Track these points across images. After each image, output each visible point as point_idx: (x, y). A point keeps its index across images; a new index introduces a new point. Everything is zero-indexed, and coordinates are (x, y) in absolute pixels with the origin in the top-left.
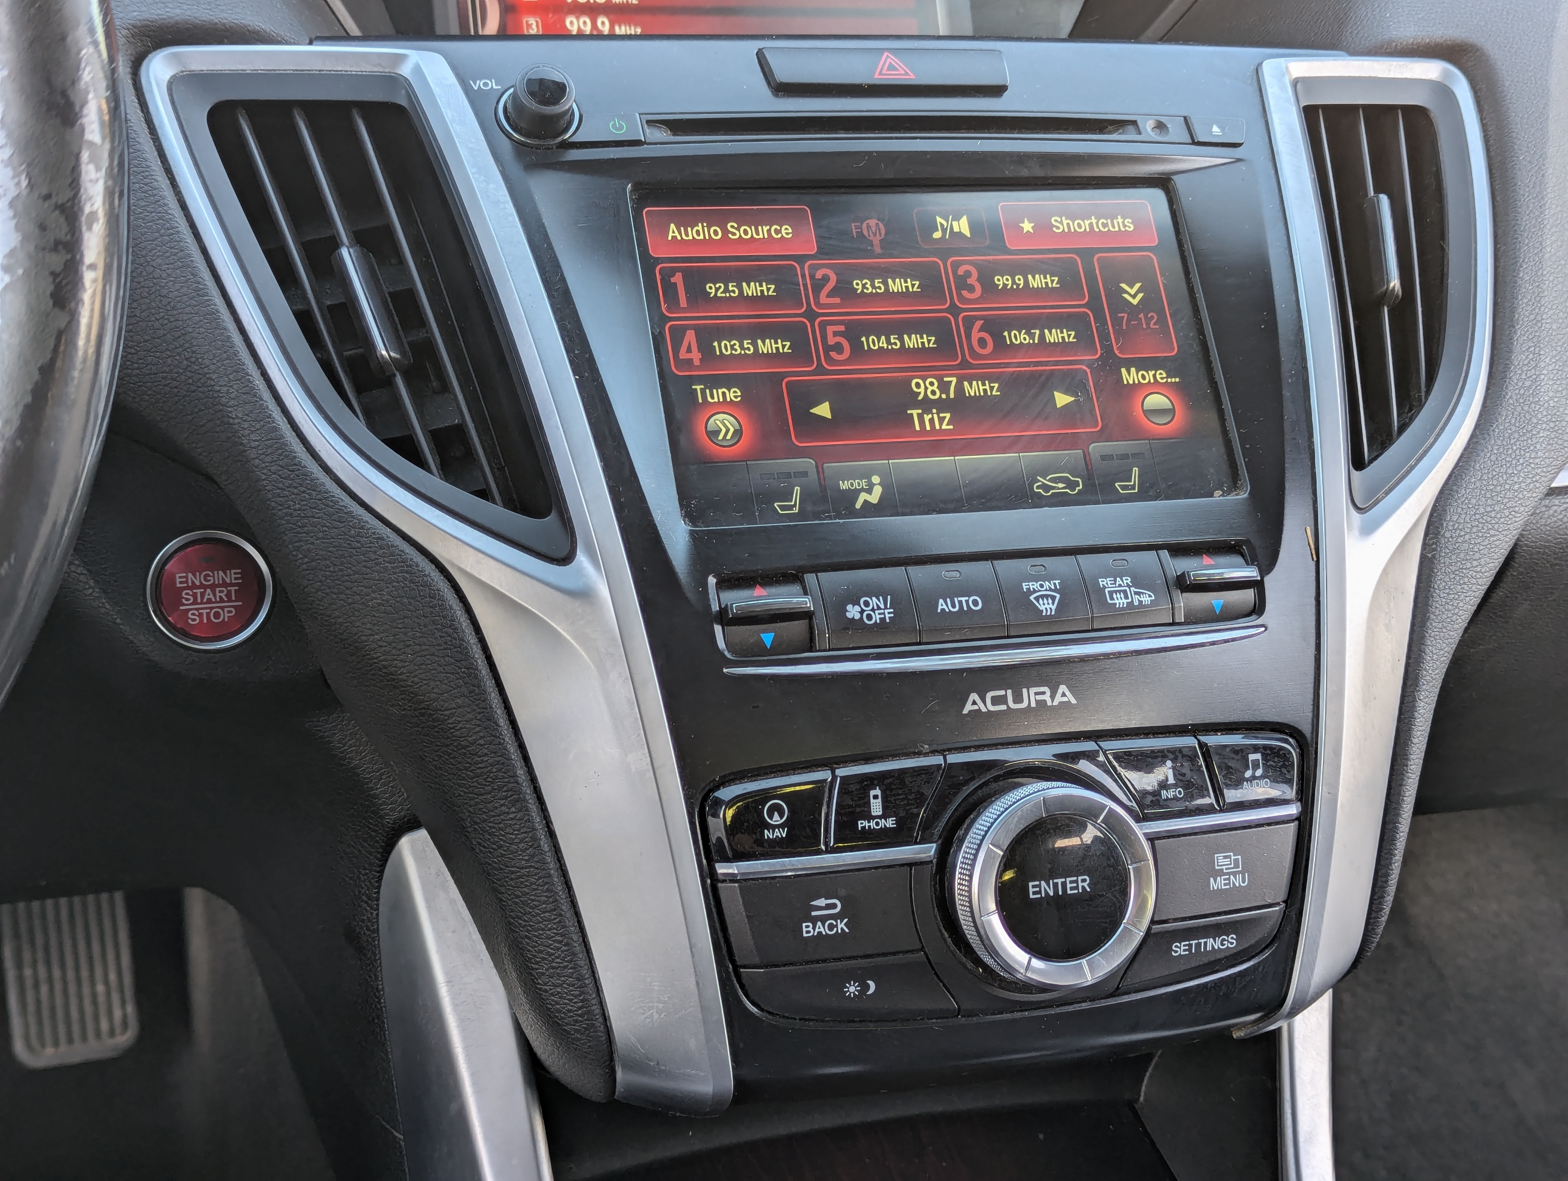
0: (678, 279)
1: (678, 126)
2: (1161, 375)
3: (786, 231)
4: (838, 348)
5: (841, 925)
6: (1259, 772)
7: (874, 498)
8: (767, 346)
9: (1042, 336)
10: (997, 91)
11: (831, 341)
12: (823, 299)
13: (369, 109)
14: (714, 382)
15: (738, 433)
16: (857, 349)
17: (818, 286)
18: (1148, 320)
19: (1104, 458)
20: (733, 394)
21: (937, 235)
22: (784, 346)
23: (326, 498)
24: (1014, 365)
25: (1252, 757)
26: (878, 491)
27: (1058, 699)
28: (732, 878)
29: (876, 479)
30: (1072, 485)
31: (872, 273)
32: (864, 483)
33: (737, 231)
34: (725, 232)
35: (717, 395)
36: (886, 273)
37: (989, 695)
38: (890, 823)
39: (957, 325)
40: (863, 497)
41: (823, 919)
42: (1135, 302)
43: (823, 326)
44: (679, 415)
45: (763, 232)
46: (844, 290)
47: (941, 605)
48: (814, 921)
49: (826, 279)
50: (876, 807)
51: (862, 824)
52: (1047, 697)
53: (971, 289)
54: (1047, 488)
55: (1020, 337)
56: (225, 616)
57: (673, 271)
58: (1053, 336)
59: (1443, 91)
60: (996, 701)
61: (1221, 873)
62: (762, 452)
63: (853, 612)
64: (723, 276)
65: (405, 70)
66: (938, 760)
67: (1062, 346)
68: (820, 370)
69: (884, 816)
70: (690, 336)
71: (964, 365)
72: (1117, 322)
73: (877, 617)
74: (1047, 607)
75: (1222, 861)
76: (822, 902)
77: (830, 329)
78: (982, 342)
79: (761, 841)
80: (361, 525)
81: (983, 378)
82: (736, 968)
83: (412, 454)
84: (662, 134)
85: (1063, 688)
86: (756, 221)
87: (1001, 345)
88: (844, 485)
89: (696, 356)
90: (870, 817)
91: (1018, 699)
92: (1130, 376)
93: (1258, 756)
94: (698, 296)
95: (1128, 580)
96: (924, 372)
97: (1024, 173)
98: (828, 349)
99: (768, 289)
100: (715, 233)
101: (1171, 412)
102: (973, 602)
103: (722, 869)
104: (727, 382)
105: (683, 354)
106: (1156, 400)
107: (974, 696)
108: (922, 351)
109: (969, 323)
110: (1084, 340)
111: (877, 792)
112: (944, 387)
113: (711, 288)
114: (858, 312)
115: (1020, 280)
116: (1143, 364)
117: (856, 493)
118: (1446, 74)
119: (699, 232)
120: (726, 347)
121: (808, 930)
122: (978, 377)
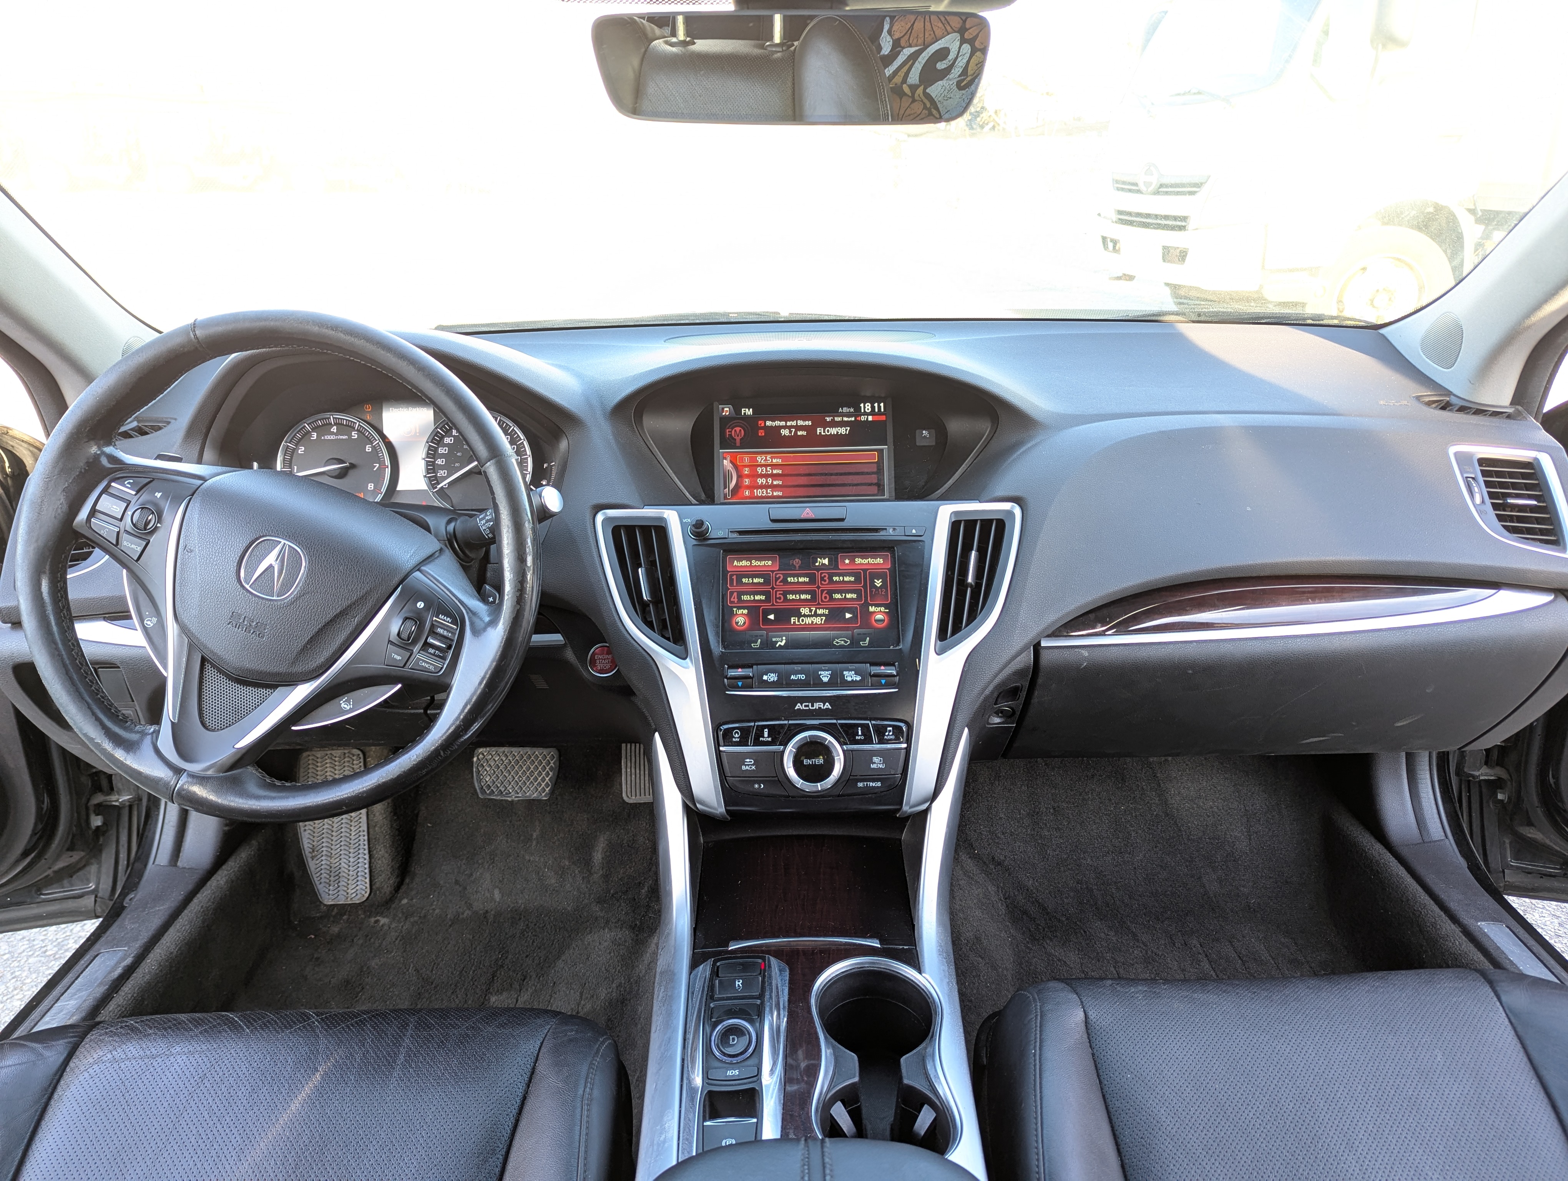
0: (734, 577)
1: (741, 533)
2: (883, 609)
3: (770, 563)
4: (780, 598)
5: (753, 767)
6: (891, 734)
7: (782, 644)
8: (757, 598)
9: (845, 596)
10: (842, 520)
11: (778, 596)
12: (778, 584)
13: (656, 527)
14: (739, 608)
15: (745, 623)
16: (785, 598)
17: (777, 579)
18: (882, 591)
19: (858, 634)
20: (745, 611)
21: (817, 564)
22: (763, 598)
23: (626, 639)
24: (833, 605)
25: (889, 729)
26: (784, 642)
27: (825, 707)
28: (724, 752)
29: (784, 638)
30: (846, 642)
31: (794, 576)
32: (780, 639)
33: (755, 563)
34: (751, 563)
35: (740, 612)
36: (798, 576)
37: (804, 704)
38: (770, 739)
39: (819, 592)
40: (779, 643)
41: (748, 765)
42: (878, 586)
43: (776, 592)
44: (726, 617)
45: (763, 563)
46: (785, 581)
47: (792, 677)
48: (746, 765)
49: (780, 577)
50: (766, 734)
51: (761, 739)
52: (822, 706)
53: (825, 581)
54: (837, 643)
55: (838, 596)
56: (607, 667)
57: (733, 575)
58: (849, 596)
59: (1010, 513)
60: (805, 706)
61: (875, 763)
62: (750, 628)
63: (765, 678)
64: (748, 576)
65: (665, 516)
66: (786, 722)
67: (852, 599)
68: (773, 605)
69: (768, 737)
70: (735, 594)
71: (819, 604)
72: (871, 592)
73: (772, 680)
74: (825, 680)
75: (875, 759)
76: (748, 760)
77: (778, 592)
78: (825, 598)
79: (732, 741)
80: (633, 645)
81: (823, 608)
82: (725, 777)
83: (652, 628)
84: (735, 535)
85: (827, 704)
86: (760, 560)
87: (831, 598)
88: (774, 640)
89: (736, 600)
90: (764, 737)
91: (813, 706)
92: (872, 609)
93: (891, 729)
94: (739, 582)
95: (853, 672)
96: (805, 606)
97: (845, 546)
98: (776, 598)
99: (761, 580)
100: (748, 563)
101: (884, 620)
102: (802, 677)
103: (721, 748)
104: (744, 608)
105: (732, 600)
106: (879, 617)
107: (799, 704)
108: (806, 600)
109: (822, 591)
110: (859, 598)
111: (767, 730)
112: (811, 611)
113: (744, 580)
114: (787, 588)
115: (841, 578)
116: (877, 605)
117: (777, 642)
118: (1013, 507)
119: (744, 563)
120: (745, 598)
121: (744, 768)
122: (822, 608)
